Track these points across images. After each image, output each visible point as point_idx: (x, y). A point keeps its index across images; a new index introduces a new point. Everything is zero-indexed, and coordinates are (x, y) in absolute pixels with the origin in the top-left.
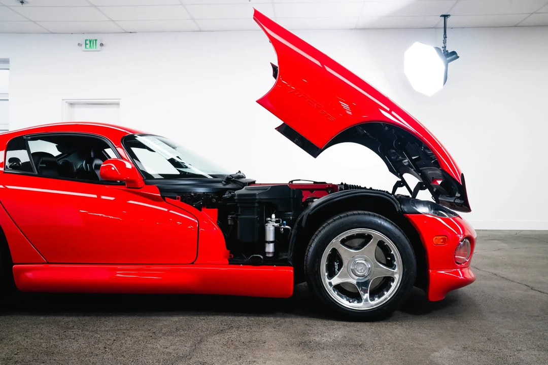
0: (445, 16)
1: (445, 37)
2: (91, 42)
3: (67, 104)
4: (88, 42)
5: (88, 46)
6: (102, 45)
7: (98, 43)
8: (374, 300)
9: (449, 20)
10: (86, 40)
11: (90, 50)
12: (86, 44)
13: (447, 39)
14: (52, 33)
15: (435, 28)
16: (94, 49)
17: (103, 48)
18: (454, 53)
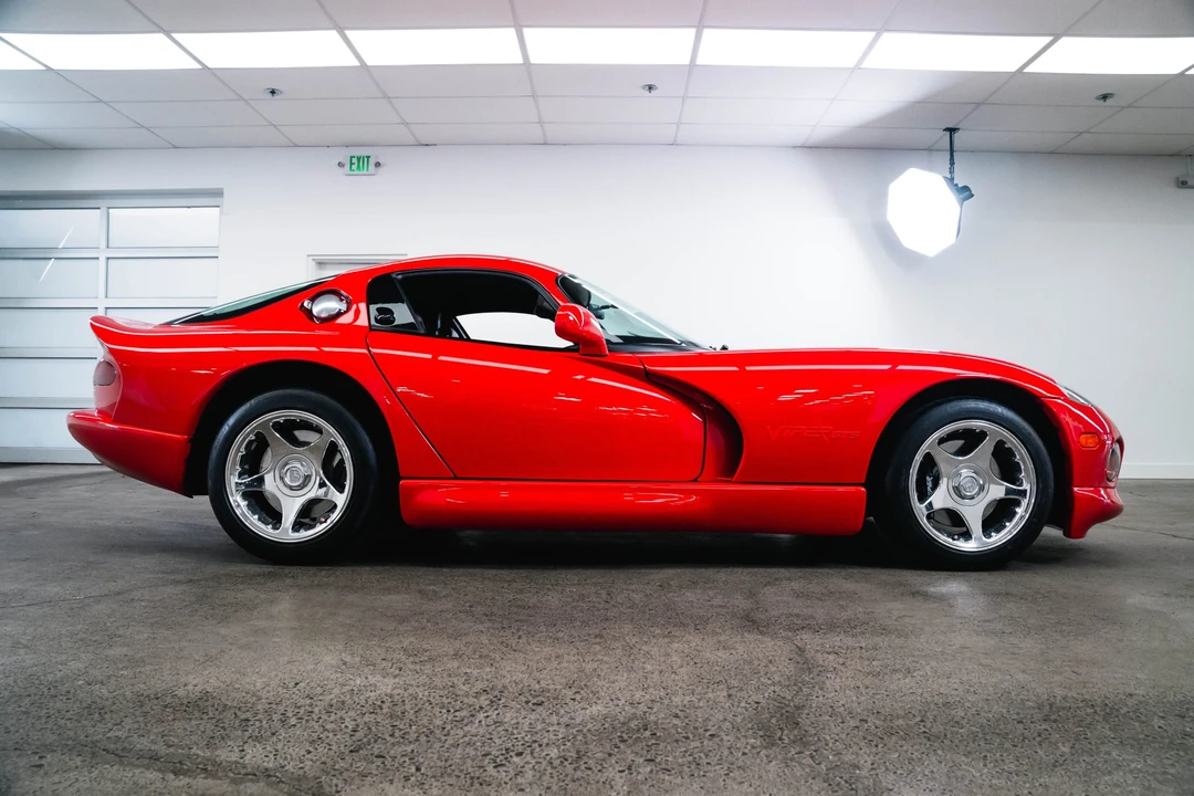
0: (952, 131)
1: (952, 163)
2: (361, 161)
3: (314, 263)
4: (355, 160)
5: (354, 167)
6: (378, 165)
7: (372, 161)
8: (990, 537)
9: (957, 136)
10: (351, 157)
11: (358, 172)
12: (352, 164)
13: (955, 166)
14: (296, 146)
15: (930, 150)
16: (365, 172)
17: (380, 170)
18: (966, 188)
